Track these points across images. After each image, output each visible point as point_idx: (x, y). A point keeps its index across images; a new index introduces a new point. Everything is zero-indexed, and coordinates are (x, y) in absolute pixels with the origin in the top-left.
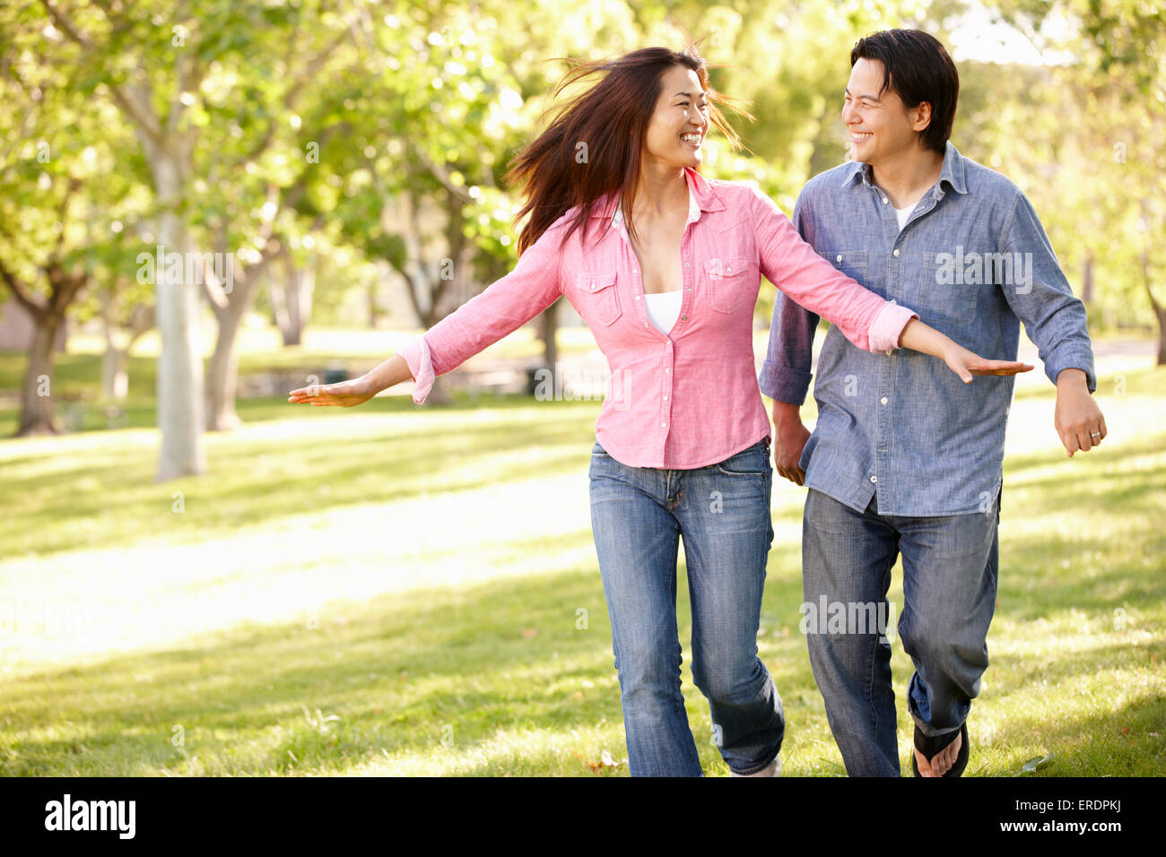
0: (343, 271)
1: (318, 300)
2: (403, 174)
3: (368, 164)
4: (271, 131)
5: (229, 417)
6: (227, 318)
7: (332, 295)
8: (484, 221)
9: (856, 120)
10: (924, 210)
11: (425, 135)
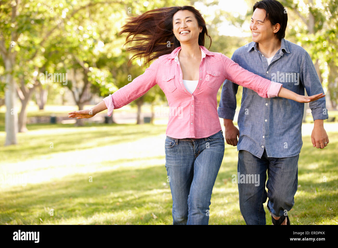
0: (55, 90)
1: (49, 98)
2: (72, 64)
3: (62, 61)
4: (36, 52)
5: (24, 129)
6: (24, 103)
7: (52, 96)
8: (93, 77)
9: (255, 28)
10: (276, 59)
11: (78, 54)
